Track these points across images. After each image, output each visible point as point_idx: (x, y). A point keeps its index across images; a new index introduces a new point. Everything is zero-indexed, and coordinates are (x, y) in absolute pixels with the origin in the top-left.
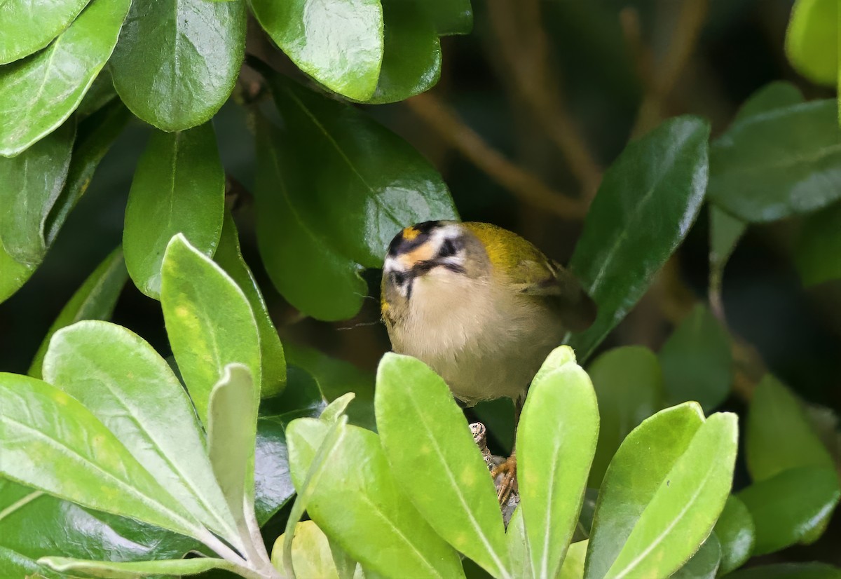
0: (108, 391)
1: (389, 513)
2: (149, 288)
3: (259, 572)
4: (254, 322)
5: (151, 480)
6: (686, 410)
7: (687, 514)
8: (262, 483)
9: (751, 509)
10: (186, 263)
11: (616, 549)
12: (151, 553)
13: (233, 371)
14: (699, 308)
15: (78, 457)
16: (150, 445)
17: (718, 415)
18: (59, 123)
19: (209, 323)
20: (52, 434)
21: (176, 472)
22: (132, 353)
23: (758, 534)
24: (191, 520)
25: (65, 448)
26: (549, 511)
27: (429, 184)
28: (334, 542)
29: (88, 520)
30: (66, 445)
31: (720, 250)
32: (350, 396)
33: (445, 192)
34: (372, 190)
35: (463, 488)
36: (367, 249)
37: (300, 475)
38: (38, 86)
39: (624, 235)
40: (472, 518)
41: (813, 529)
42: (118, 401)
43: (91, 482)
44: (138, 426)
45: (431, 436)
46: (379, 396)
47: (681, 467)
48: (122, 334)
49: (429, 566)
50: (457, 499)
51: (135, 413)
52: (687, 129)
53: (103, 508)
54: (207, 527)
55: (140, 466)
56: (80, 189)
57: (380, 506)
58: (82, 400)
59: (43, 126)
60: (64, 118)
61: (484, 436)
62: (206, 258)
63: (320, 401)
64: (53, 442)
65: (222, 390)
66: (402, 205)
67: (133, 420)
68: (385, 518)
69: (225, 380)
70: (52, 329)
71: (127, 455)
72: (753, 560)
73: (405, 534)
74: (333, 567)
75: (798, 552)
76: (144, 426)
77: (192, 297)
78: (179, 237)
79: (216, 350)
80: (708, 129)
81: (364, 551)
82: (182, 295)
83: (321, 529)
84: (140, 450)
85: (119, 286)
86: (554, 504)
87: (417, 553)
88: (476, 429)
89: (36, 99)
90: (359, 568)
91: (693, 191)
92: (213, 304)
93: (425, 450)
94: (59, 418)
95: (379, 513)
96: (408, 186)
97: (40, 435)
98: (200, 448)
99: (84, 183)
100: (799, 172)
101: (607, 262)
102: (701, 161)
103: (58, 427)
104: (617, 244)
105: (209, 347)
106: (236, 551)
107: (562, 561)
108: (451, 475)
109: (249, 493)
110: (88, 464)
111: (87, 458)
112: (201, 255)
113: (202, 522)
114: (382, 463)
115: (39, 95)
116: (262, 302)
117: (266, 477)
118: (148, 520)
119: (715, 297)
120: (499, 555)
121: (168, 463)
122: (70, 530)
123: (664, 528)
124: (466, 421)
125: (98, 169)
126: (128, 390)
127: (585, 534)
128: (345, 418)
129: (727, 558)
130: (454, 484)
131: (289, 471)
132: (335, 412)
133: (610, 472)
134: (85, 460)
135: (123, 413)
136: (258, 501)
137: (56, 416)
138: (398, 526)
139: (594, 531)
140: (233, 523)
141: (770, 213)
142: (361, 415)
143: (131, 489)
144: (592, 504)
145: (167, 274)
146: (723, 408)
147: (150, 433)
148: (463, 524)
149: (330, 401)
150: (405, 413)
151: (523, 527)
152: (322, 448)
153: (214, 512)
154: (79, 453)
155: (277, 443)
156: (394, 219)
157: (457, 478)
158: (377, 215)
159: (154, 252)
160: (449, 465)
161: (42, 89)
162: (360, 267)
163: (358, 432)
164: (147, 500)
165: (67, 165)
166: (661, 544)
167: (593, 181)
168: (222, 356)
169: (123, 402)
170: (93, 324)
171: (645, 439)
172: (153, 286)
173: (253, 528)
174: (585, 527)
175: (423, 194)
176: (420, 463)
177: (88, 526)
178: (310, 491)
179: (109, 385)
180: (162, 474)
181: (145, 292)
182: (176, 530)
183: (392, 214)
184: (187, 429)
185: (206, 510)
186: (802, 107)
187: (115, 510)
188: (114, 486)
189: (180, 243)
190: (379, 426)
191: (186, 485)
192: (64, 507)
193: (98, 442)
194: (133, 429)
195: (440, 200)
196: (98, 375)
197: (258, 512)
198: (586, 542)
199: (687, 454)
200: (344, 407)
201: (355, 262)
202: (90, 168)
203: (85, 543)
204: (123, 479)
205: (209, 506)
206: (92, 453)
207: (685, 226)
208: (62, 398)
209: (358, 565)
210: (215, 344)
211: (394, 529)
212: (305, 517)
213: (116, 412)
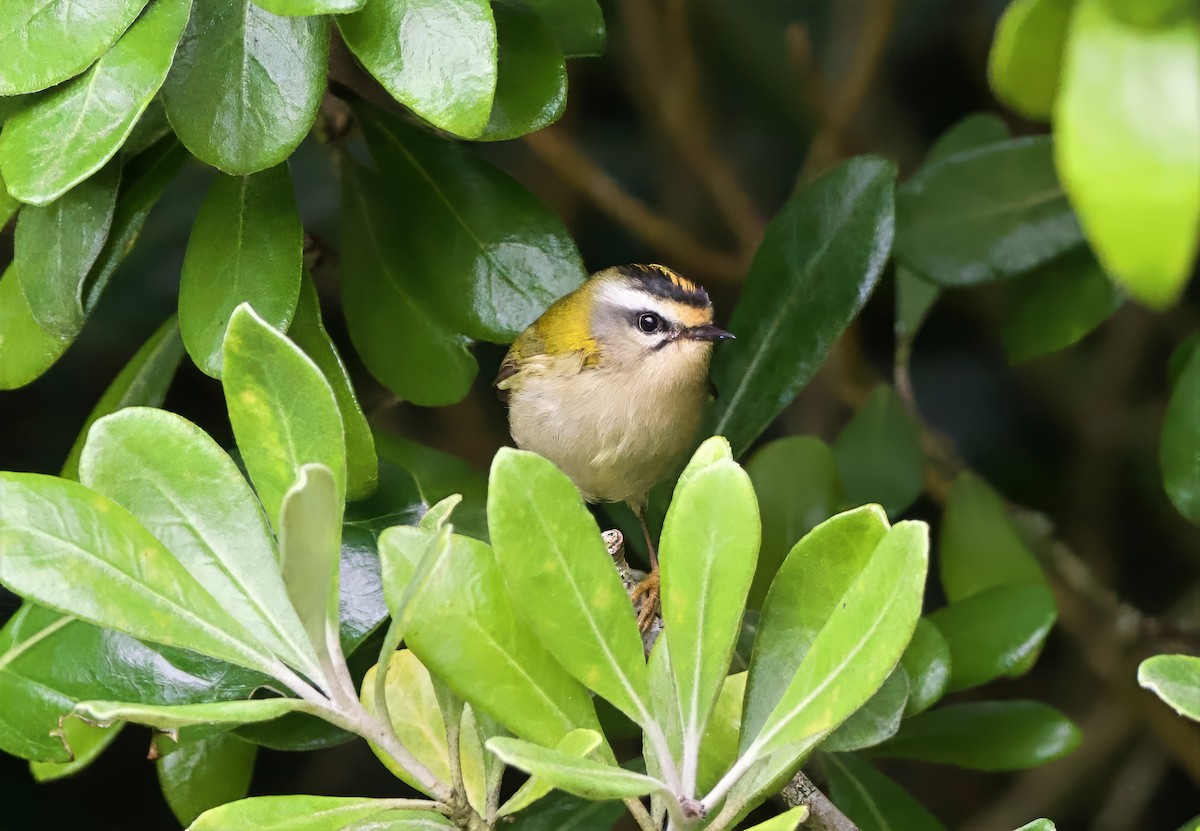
0: (160, 494)
1: (504, 642)
2: (211, 365)
3: (346, 714)
4: (337, 410)
5: (212, 601)
6: (866, 514)
7: (867, 644)
8: (349, 603)
9: (946, 634)
10: (253, 339)
11: (781, 684)
12: (213, 688)
13: (309, 473)
14: (882, 391)
15: (123, 576)
16: (212, 560)
17: (905, 524)
18: (100, 164)
19: (281, 412)
20: (91, 549)
21: (245, 593)
22: (189, 447)
23: (955, 666)
24: (262, 652)
25: (106, 565)
26: (700, 640)
27: (553, 239)
28: (438, 678)
29: (135, 648)
30: (108, 561)
31: (908, 320)
32: (456, 499)
33: (571, 249)
34: (482, 246)
35: (596, 613)
36: (477, 318)
37: (396, 596)
38: (74, 119)
39: (792, 299)
40: (606, 650)
41: (1021, 660)
42: (172, 506)
43: (140, 607)
44: (196, 535)
45: (555, 549)
46: (492, 501)
47: (860, 585)
48: (176, 424)
49: (552, 704)
50: (589, 627)
51: (192, 520)
52: (869, 170)
53: (155, 638)
54: (281, 660)
55: (199, 586)
56: (126, 243)
57: (493, 634)
58: (127, 506)
59: (80, 167)
60: (107, 158)
61: (621, 545)
62: (278, 333)
63: (419, 502)
64: (92, 558)
65: (297, 496)
66: (519, 264)
67: (190, 528)
68: (500, 649)
69: (300, 484)
70: (92, 417)
71: (182, 573)
72: (950, 697)
73: (522, 665)
74: (436, 706)
75: (1004, 688)
76: (204, 535)
77: (261, 380)
78: (245, 307)
79: (291, 444)
80: (895, 172)
81: (474, 689)
82: (248, 377)
83: (422, 662)
84: (199, 567)
85: (175, 363)
86: (706, 632)
87: (538, 690)
88: (612, 537)
89: (73, 135)
90: (467, 708)
91: (876, 248)
92: (287, 389)
93: (549, 566)
94: (99, 527)
95: (492, 643)
96: (525, 241)
97: (76, 549)
98: (271, 563)
99: (130, 238)
100: (1003, 224)
101: (771, 333)
102: (885, 210)
103: (98, 539)
104: (784, 311)
105: (282, 441)
106: (317, 689)
107: (716, 699)
108: (579, 596)
109: (333, 618)
110: (135, 585)
111: (133, 577)
112: (272, 329)
113: (276, 654)
114: (495, 580)
115: (76, 130)
116: (348, 382)
117: (353, 596)
118: (210, 653)
119: (902, 376)
120: (639, 694)
121: (234, 581)
122: (115, 662)
123: (839, 661)
124: (598, 529)
125: (149, 220)
126: (185, 492)
127: (744, 665)
128: (450, 527)
129: (917, 694)
130: (584, 608)
131: (382, 588)
132: (439, 518)
133: (774, 590)
134: (131, 579)
135: (178, 520)
136: (344, 624)
137: (95, 527)
138: (516, 657)
139: (755, 662)
140: (313, 654)
141: (969, 274)
142: (471, 522)
143: (188, 614)
144: (751, 629)
145: (230, 353)
146: (910, 514)
147: (211, 545)
148: (595, 656)
149: (432, 504)
150: (524, 522)
151: (667, 658)
152: (421, 565)
153: (289, 641)
154: (123, 570)
155: (366, 554)
156: (510, 283)
157: (587, 600)
158: (489, 276)
159: (216, 322)
160: (578, 583)
161: (79, 122)
162: (468, 340)
163: (467, 544)
164: (207, 627)
165: (110, 215)
166: (836, 681)
167: (753, 235)
168: (299, 452)
169: (179, 507)
170: (140, 411)
171: (816, 549)
172: (215, 363)
173: (337, 660)
174: (744, 656)
175: (545, 252)
176: (542, 581)
177: (137, 656)
178: (407, 617)
179: (161, 487)
180: (225, 595)
181: (206, 371)
182: (243, 664)
183: (508, 276)
184: (258, 540)
185: (280, 637)
186: (1007, 145)
187: (168, 640)
188: (168, 611)
189: (245, 316)
190: (493, 537)
191: (256, 608)
192: (107, 633)
193: (147, 556)
194: (192, 539)
195: (567, 257)
196: (147, 474)
197: (343, 638)
198: (744, 675)
199: (866, 570)
200: (449, 511)
201: (463, 334)
202: (138, 219)
203: (132, 677)
204: (178, 602)
205: (284, 634)
206: (140, 570)
207: (866, 290)
208: (102, 505)
209: (467, 705)
210: (289, 436)
211: (512, 662)
212: (402, 646)
213: (168, 519)
